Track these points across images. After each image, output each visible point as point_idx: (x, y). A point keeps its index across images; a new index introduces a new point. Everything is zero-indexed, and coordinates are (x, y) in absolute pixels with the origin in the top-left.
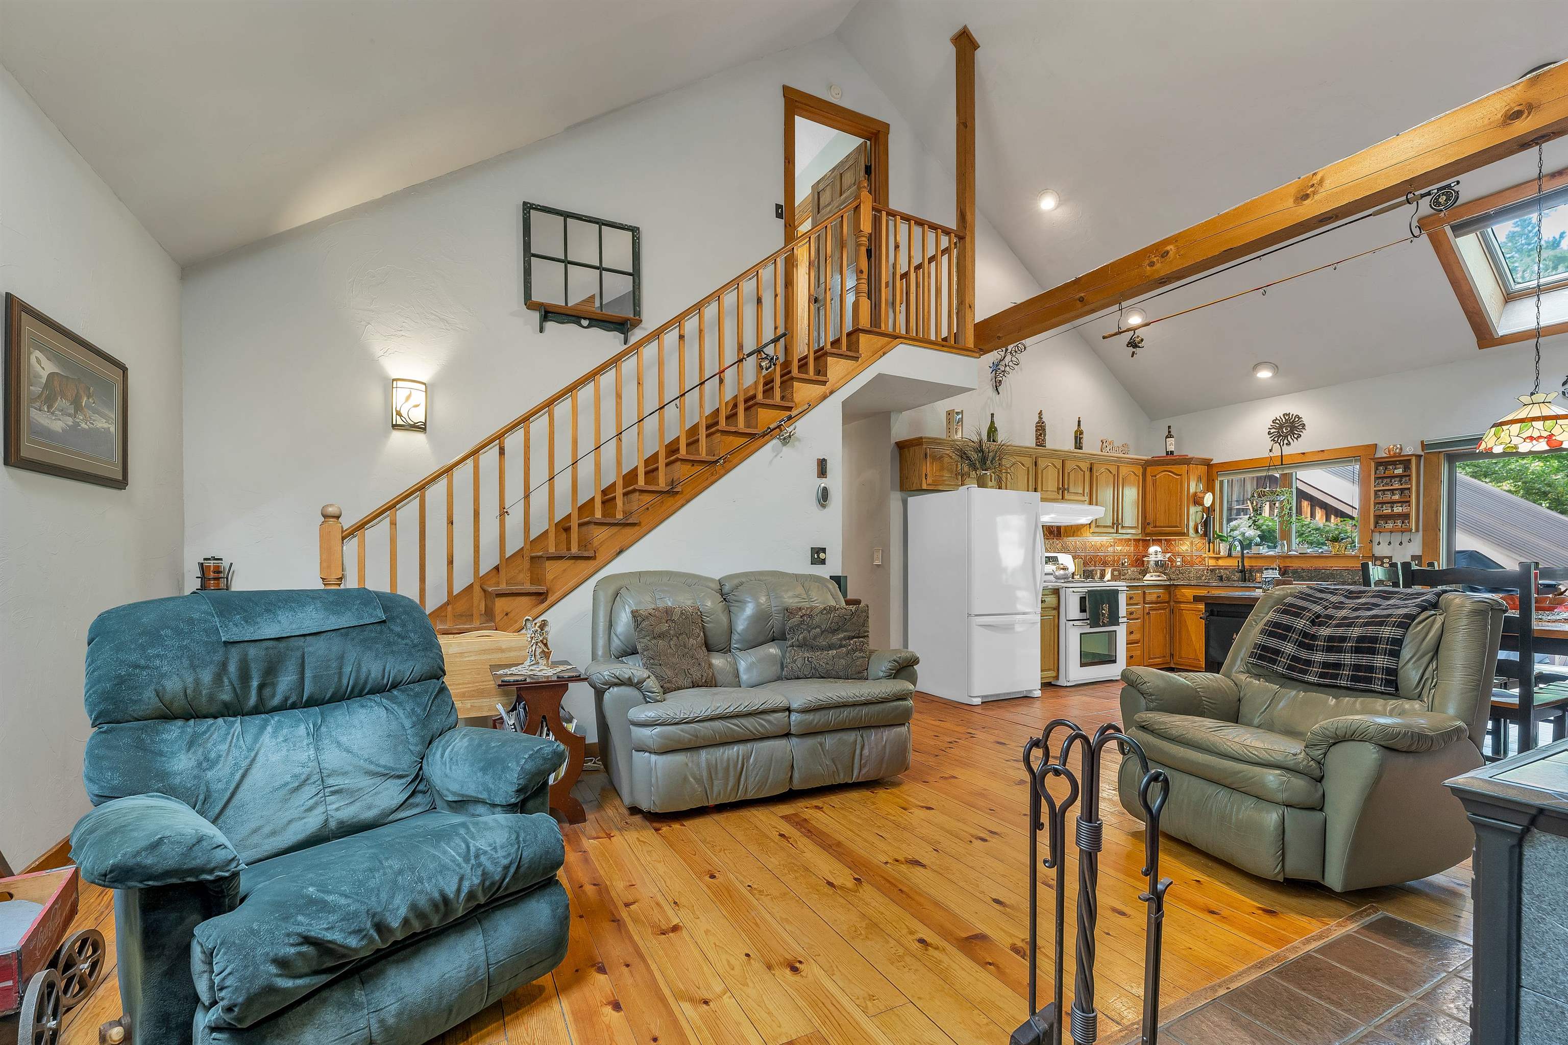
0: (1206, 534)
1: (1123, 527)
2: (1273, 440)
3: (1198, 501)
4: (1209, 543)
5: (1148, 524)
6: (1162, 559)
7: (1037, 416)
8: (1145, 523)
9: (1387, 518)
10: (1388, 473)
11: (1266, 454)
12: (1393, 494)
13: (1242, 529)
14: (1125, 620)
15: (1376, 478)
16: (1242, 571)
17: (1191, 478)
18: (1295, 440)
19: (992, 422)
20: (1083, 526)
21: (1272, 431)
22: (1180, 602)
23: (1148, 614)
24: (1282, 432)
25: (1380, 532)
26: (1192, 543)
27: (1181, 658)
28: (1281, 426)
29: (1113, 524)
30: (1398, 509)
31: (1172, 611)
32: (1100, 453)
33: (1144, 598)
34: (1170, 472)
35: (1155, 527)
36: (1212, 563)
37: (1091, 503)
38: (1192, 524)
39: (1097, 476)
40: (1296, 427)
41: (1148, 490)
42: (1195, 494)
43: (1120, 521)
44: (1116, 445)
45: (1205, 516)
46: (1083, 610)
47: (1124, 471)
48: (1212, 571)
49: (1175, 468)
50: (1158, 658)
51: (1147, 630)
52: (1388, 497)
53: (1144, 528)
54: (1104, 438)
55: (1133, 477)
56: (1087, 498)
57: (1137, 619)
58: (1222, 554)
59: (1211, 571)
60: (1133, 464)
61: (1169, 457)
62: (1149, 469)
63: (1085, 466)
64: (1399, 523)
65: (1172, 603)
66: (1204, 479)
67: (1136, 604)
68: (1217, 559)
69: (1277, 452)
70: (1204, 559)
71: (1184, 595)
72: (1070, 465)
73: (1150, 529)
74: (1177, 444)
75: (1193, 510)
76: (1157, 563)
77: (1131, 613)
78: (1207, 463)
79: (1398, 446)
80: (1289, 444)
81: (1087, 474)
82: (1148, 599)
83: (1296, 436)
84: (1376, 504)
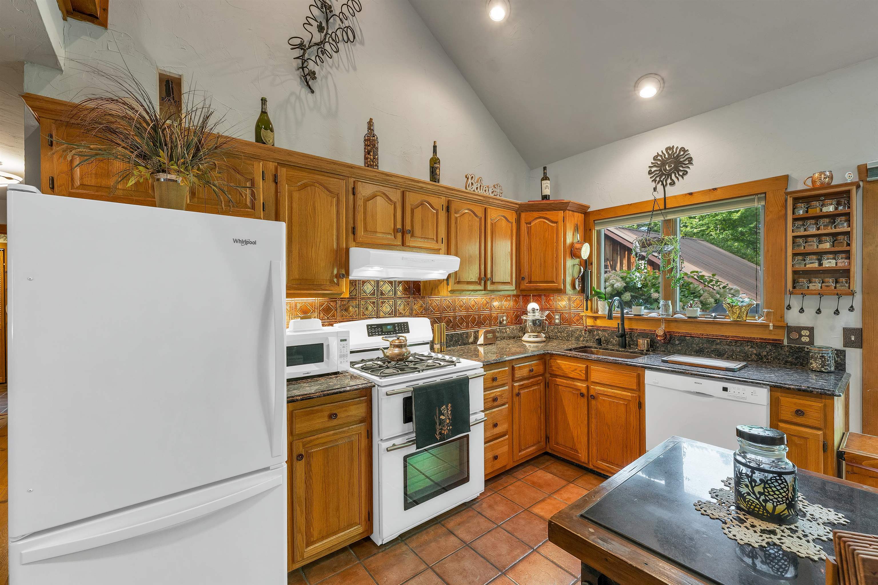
0: (583, 290)
1: (493, 283)
2: (655, 181)
3: (574, 253)
4: (587, 301)
5: (523, 279)
6: (539, 318)
7: (366, 126)
8: (520, 278)
9: (810, 274)
10: (812, 212)
11: (649, 196)
12: (820, 242)
13: (611, 281)
14: (482, 416)
15: (795, 220)
16: (623, 336)
17: (568, 225)
18: (680, 178)
19: (264, 113)
20: (440, 281)
21: (653, 169)
22: (556, 376)
23: (518, 394)
24: (665, 170)
25: (804, 295)
26: (569, 299)
27: (557, 444)
28: (664, 163)
29: (480, 279)
30: (829, 263)
31: (547, 385)
32: (464, 190)
33: (513, 375)
34: (545, 218)
35: (530, 282)
36: (590, 322)
37: (448, 253)
38: (569, 280)
39: (456, 218)
40: (681, 163)
41: (522, 239)
42: (572, 244)
43: (489, 276)
44: (485, 183)
45: (582, 270)
46: (407, 419)
47: (494, 214)
48: (590, 331)
49: (550, 215)
50: (533, 446)
51: (516, 415)
52: (813, 246)
53: (518, 285)
54: (470, 172)
55: (504, 222)
56: (443, 247)
57: (503, 405)
58: (600, 313)
59: (590, 333)
60: (504, 207)
61: (545, 202)
62: (523, 215)
63: (439, 202)
64: (830, 282)
65: (547, 375)
66: (581, 228)
67: (503, 385)
68: (595, 318)
69: (659, 195)
70: (581, 318)
71: (559, 368)
72: (412, 199)
73: (525, 285)
74: (555, 188)
75: (570, 262)
76: (534, 322)
77: (495, 400)
78: (583, 210)
79: (828, 173)
80: (673, 183)
81: (442, 215)
82: (518, 374)
83: (681, 173)
84: (795, 255)
